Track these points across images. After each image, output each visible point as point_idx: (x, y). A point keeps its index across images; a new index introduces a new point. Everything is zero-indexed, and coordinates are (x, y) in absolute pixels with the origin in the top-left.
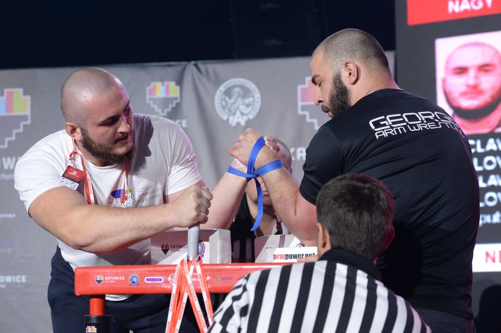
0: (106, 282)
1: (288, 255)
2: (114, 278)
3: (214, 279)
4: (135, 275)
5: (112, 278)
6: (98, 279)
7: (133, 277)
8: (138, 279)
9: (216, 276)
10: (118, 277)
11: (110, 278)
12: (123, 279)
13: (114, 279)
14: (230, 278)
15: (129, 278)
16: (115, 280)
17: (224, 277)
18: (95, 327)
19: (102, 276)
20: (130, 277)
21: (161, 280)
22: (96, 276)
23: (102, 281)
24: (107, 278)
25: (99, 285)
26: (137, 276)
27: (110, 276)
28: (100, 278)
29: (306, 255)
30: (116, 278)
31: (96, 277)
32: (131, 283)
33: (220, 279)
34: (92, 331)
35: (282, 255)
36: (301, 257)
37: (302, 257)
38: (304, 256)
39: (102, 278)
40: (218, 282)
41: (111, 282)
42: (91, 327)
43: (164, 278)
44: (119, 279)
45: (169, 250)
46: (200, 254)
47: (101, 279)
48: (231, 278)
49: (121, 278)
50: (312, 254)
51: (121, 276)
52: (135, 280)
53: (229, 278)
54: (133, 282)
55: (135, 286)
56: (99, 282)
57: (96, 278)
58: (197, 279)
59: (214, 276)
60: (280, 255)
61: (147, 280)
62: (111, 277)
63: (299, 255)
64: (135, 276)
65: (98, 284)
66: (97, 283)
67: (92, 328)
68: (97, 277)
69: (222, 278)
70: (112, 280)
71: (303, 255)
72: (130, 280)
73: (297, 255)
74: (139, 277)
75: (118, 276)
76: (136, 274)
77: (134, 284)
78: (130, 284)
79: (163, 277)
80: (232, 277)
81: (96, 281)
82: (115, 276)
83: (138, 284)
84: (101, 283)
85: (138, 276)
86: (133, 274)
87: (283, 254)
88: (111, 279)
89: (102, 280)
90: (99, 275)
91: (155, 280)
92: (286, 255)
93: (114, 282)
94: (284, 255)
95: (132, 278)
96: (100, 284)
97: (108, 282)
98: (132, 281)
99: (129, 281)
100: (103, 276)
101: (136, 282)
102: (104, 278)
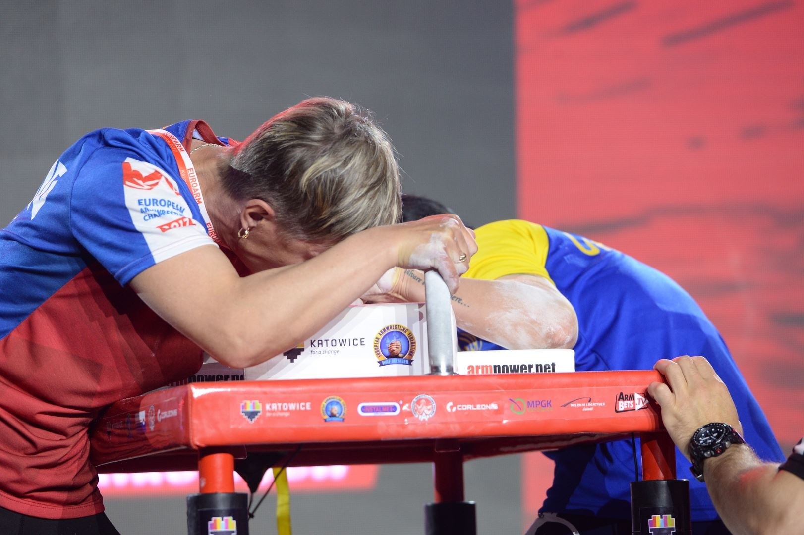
0: (268, 414)
1: (499, 366)
2: (285, 406)
3: (513, 405)
4: (336, 398)
5: (282, 406)
6: (249, 408)
7: (331, 403)
8: (343, 407)
9: (516, 400)
10: (295, 404)
11: (278, 406)
12: (308, 406)
13: (286, 409)
14: (546, 402)
15: (322, 406)
16: (289, 410)
17: (533, 402)
18: (234, 519)
19: (257, 402)
20: (324, 403)
21: (394, 409)
22: (244, 401)
23: (259, 414)
24: (271, 407)
25: (253, 422)
26: (340, 401)
27: (277, 403)
28: (254, 406)
29: (537, 366)
30: (293, 406)
31: (242, 404)
32: (326, 417)
33: (525, 405)
34: (227, 526)
35: (486, 366)
36: (528, 370)
37: (530, 371)
38: (534, 370)
39: (259, 407)
40: (519, 413)
41: (281, 414)
42: (225, 518)
43: (401, 406)
44: (298, 408)
45: (303, 350)
46: (402, 357)
47: (257, 410)
48: (549, 404)
49: (303, 406)
50: (550, 364)
51: (303, 402)
52: (335, 409)
53: (543, 403)
54: (332, 415)
55: (335, 424)
56: (252, 415)
57: (244, 407)
58: (475, 407)
59: (510, 400)
60: (483, 367)
61: (364, 409)
62: (280, 405)
63: (522, 366)
64: (335, 400)
65: (249, 419)
66: (246, 417)
67: (227, 521)
68: (246, 404)
69: (528, 402)
70: (282, 411)
71: (531, 366)
72: (324, 409)
73: (518, 366)
74: (344, 403)
75: (297, 402)
76: (338, 398)
77: (333, 418)
78: (325, 420)
79: (398, 402)
80: (550, 401)
81: (243, 414)
82: (288, 402)
83: (343, 420)
84: (257, 417)
85: (342, 402)
86: (332, 397)
87: (488, 365)
88: (280, 408)
89: (259, 412)
90: (251, 399)
91: (381, 409)
92: (495, 367)
93: (287, 414)
94: (490, 366)
95: (330, 406)
96: (254, 419)
97: (274, 414)
98: (329, 413)
99: (321, 412)
100: (260, 402)
101: (337, 415)
102: (264, 407)
